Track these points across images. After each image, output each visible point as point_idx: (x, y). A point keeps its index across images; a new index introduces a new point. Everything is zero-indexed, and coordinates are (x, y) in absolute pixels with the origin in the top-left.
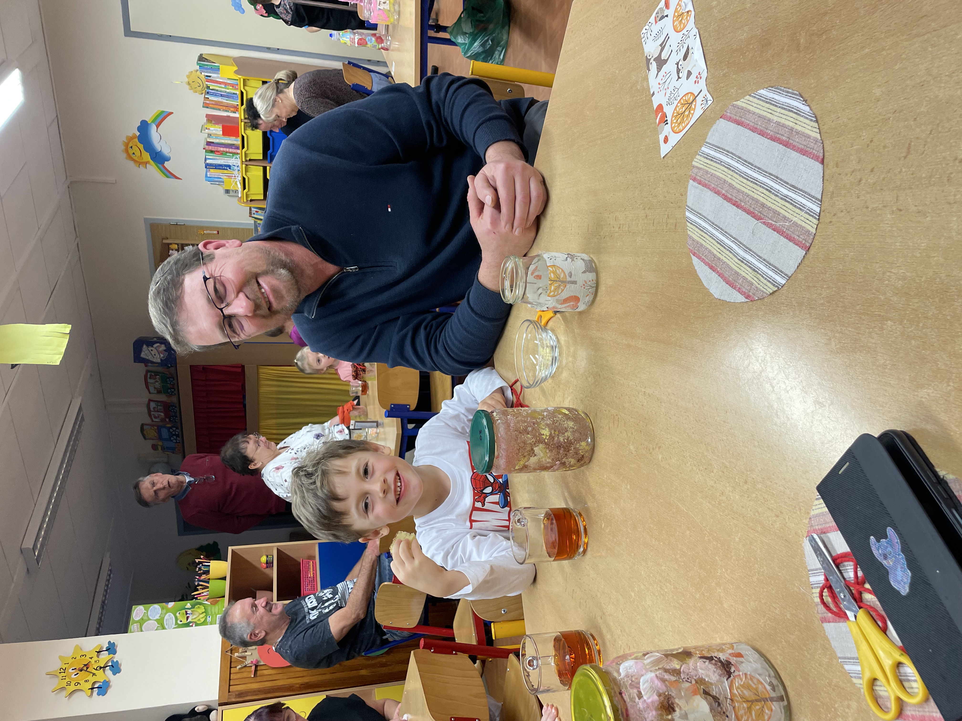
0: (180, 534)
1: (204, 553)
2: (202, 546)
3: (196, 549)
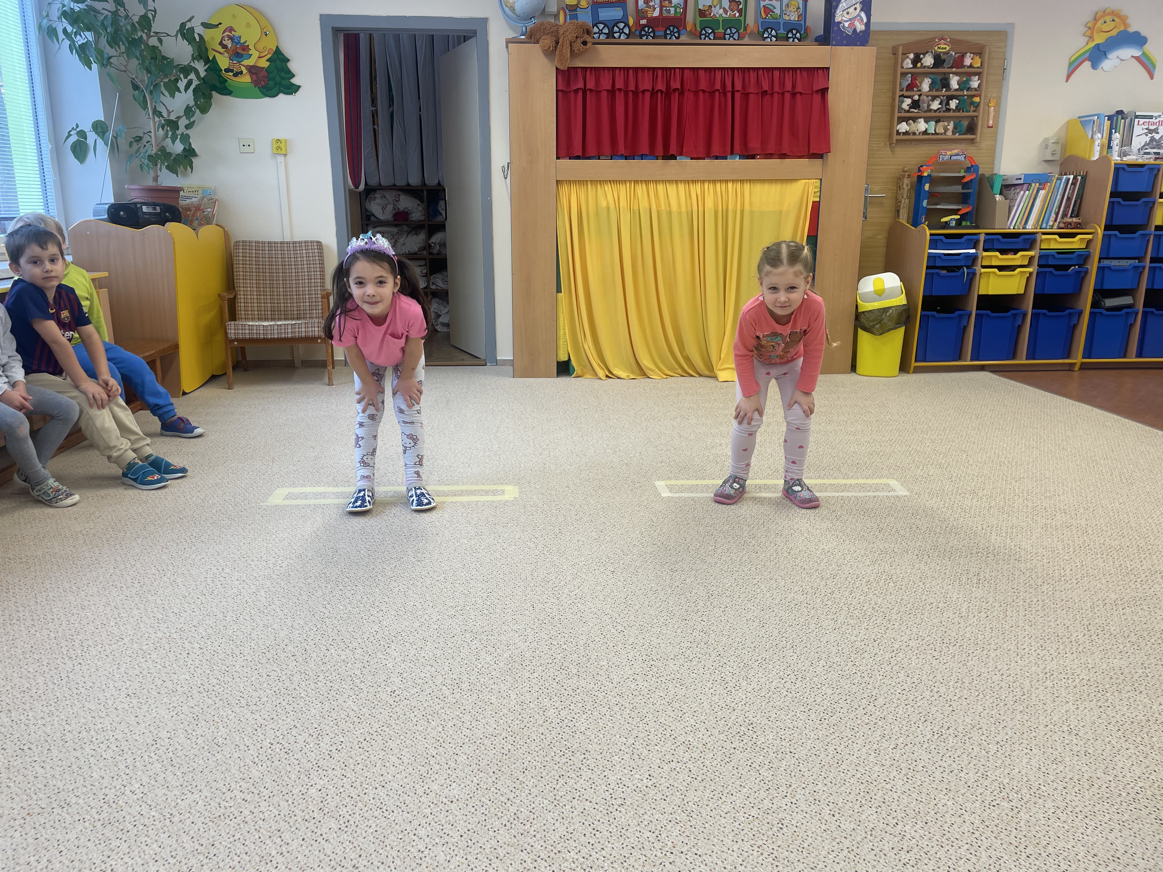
0: (325, 19)
1: (264, 64)
2: (286, 61)
3: (279, 48)
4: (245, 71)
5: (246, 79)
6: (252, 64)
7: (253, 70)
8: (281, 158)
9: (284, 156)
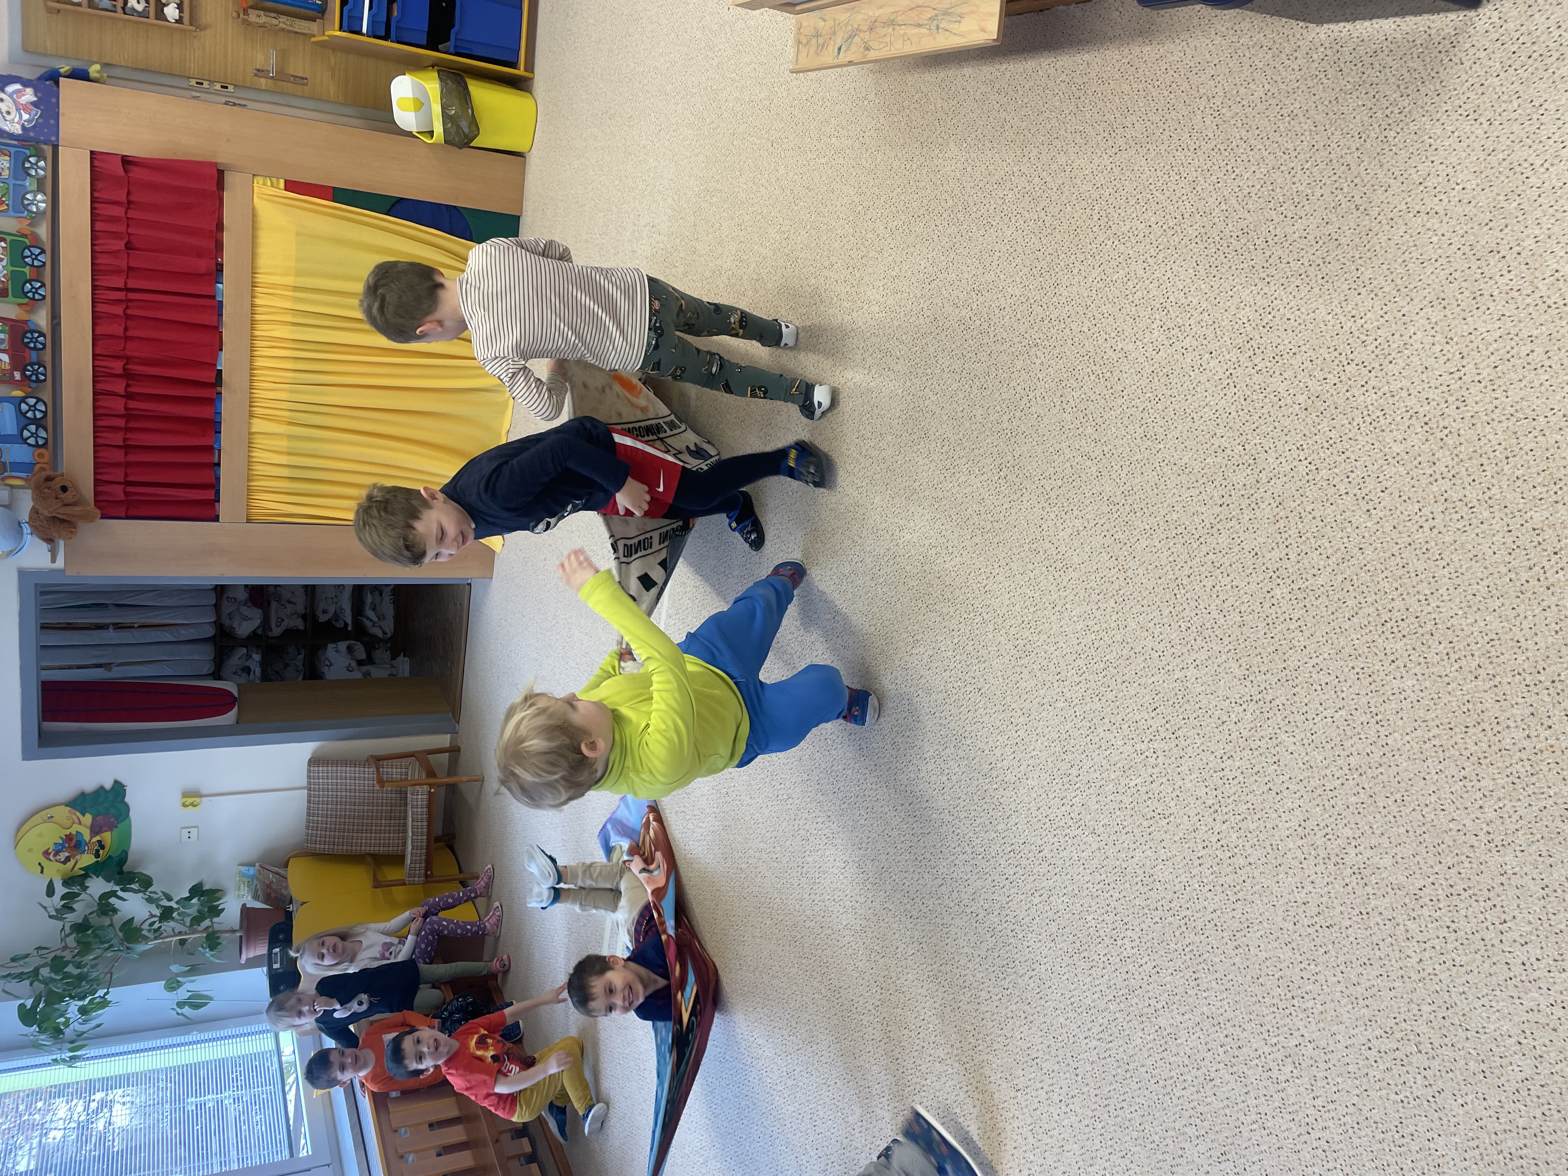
0: (28, 755)
1: (88, 819)
2: (83, 795)
3: (67, 804)
4: (98, 838)
5: (107, 837)
6: (88, 831)
7: (95, 830)
8: (204, 799)
9: (202, 796)
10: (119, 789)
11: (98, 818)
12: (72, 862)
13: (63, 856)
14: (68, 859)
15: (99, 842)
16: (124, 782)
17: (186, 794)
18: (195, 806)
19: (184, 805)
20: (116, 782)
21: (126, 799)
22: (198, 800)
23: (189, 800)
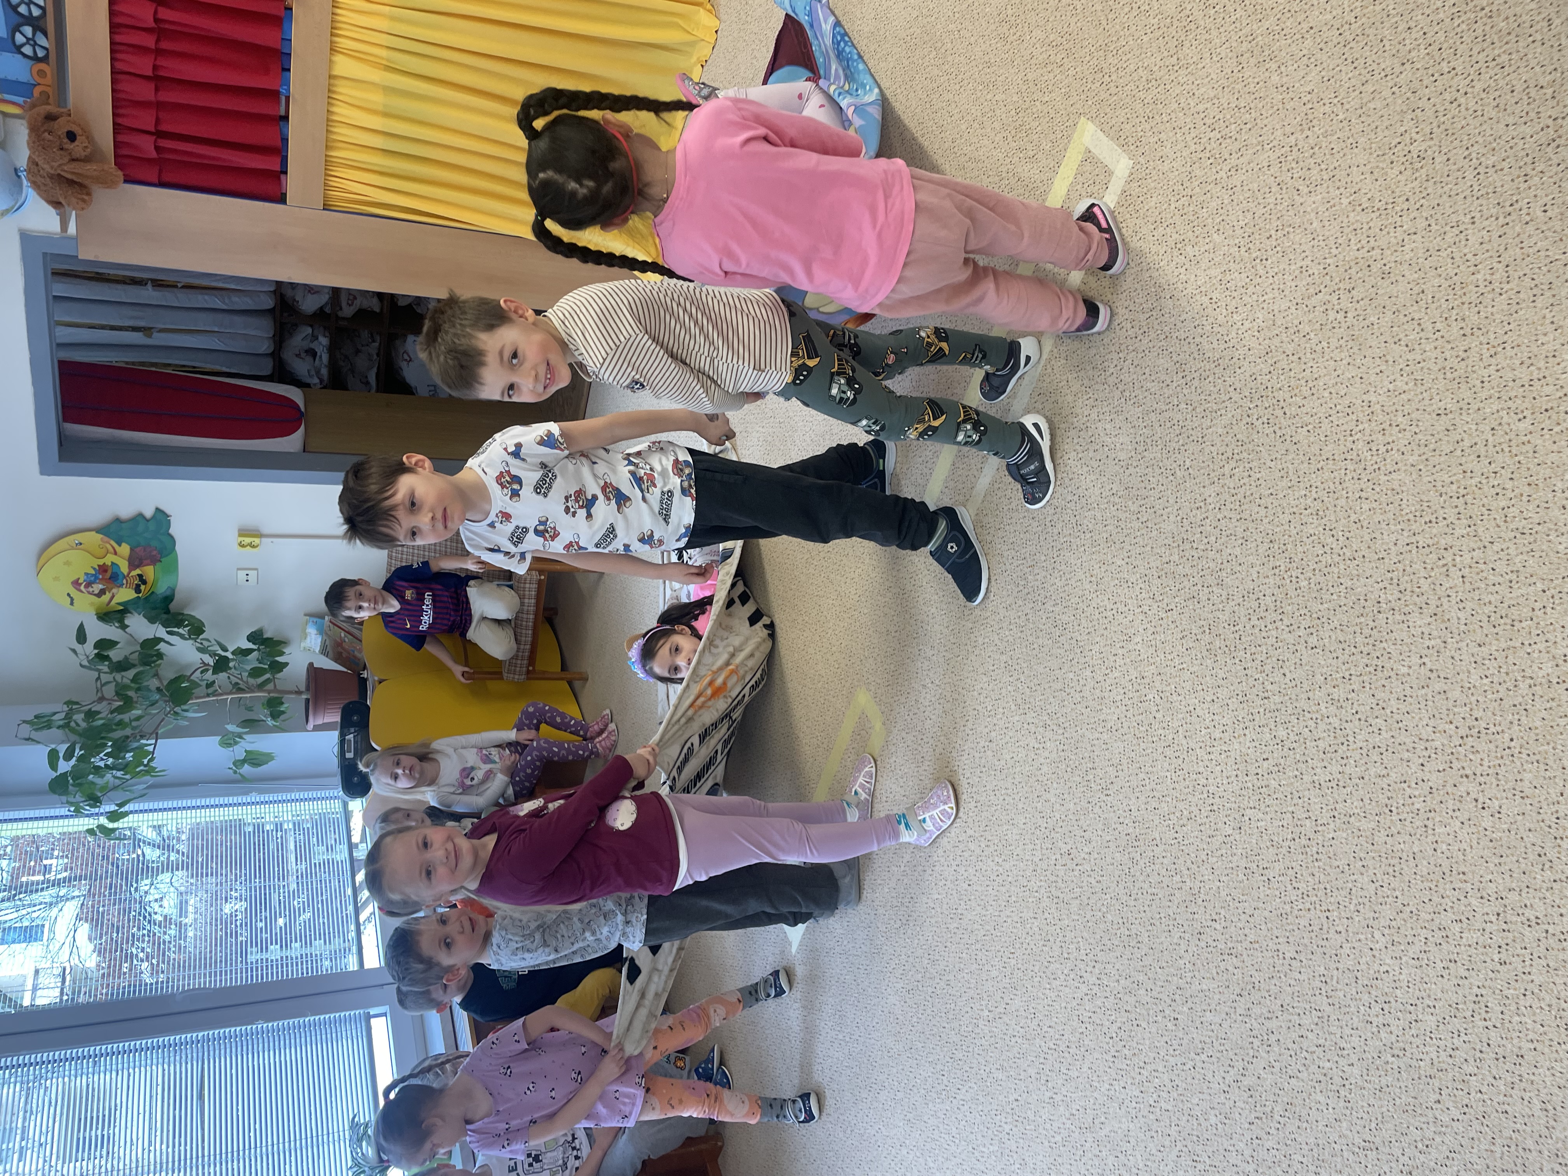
0: (46, 469)
1: (124, 549)
2: (118, 520)
3: (99, 530)
4: (138, 571)
5: (149, 571)
7: (135, 562)
8: (264, 540)
9: (261, 536)
10: (161, 517)
11: (138, 550)
12: (108, 596)
13: (97, 587)
14: (102, 592)
15: (140, 576)
16: (168, 512)
17: (244, 532)
18: (254, 547)
19: (242, 545)
20: (158, 510)
21: (172, 531)
22: (257, 541)
23: (248, 540)
